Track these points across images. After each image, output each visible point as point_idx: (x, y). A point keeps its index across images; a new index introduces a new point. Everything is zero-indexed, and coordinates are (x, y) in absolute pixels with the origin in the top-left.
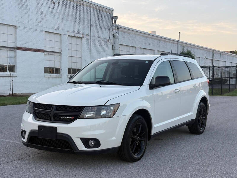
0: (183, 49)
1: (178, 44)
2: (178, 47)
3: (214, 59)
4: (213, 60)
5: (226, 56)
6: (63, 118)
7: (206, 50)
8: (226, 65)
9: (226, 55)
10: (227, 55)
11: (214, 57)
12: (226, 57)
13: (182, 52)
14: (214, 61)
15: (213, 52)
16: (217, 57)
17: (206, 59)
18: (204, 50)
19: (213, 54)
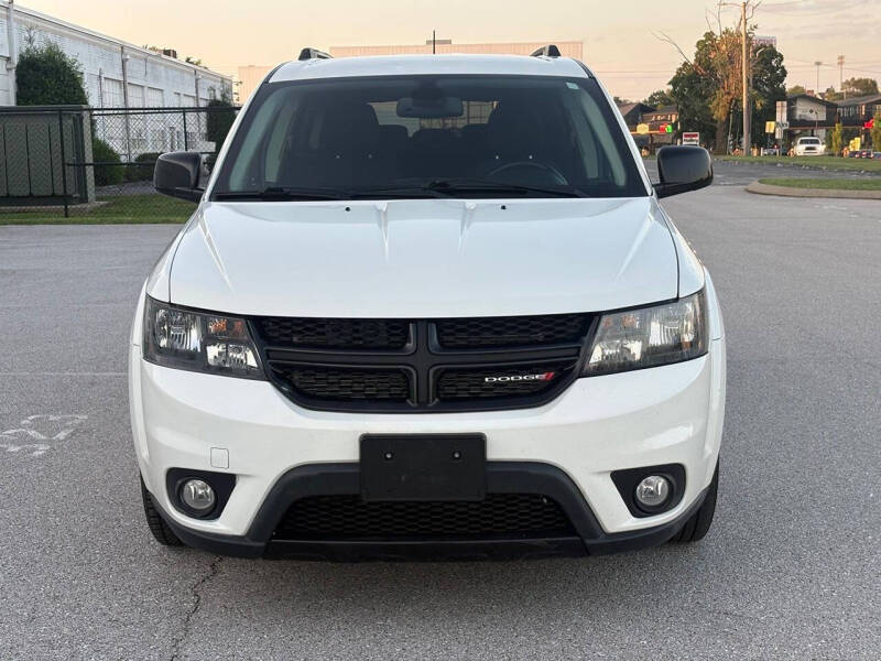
0: (30, 40)
1: (8, 18)
2: (9, 30)
3: (128, 80)
4: (124, 84)
5: (162, 68)
6: (497, 384)
7: (101, 46)
8: (163, 102)
9: (161, 64)
10: (166, 67)
11: (128, 74)
12: (163, 74)
13: (28, 51)
14: (128, 88)
15: (122, 52)
16: (136, 73)
17: (103, 80)
18: (94, 44)
19: (124, 62)
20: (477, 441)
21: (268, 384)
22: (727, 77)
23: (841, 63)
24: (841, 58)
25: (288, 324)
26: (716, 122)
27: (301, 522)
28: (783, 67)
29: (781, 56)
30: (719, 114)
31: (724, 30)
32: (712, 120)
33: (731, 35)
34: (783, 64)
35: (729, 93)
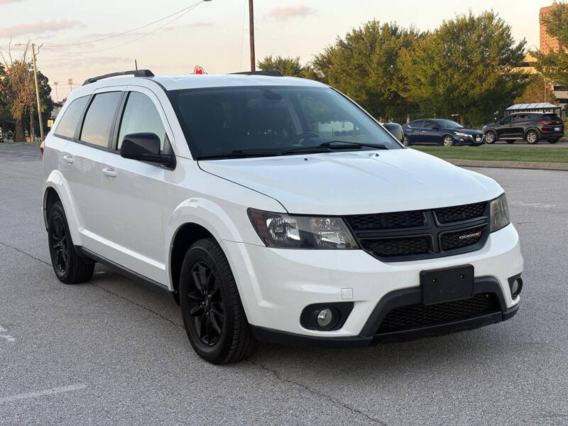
20: (469, 269)
21: (361, 251)
22: (20, 91)
23: (71, 84)
24: (70, 80)
25: (364, 218)
26: (15, 120)
27: (397, 322)
28: (48, 86)
29: (47, 79)
30: (17, 115)
31: (14, 61)
32: (12, 120)
33: (20, 64)
34: (48, 83)
35: (22, 102)
